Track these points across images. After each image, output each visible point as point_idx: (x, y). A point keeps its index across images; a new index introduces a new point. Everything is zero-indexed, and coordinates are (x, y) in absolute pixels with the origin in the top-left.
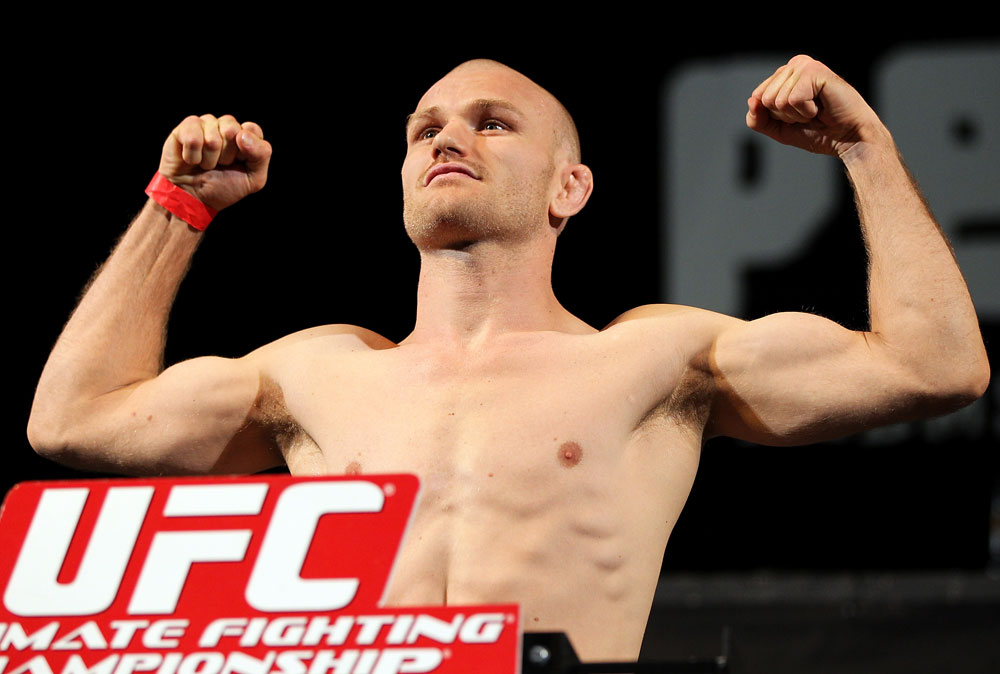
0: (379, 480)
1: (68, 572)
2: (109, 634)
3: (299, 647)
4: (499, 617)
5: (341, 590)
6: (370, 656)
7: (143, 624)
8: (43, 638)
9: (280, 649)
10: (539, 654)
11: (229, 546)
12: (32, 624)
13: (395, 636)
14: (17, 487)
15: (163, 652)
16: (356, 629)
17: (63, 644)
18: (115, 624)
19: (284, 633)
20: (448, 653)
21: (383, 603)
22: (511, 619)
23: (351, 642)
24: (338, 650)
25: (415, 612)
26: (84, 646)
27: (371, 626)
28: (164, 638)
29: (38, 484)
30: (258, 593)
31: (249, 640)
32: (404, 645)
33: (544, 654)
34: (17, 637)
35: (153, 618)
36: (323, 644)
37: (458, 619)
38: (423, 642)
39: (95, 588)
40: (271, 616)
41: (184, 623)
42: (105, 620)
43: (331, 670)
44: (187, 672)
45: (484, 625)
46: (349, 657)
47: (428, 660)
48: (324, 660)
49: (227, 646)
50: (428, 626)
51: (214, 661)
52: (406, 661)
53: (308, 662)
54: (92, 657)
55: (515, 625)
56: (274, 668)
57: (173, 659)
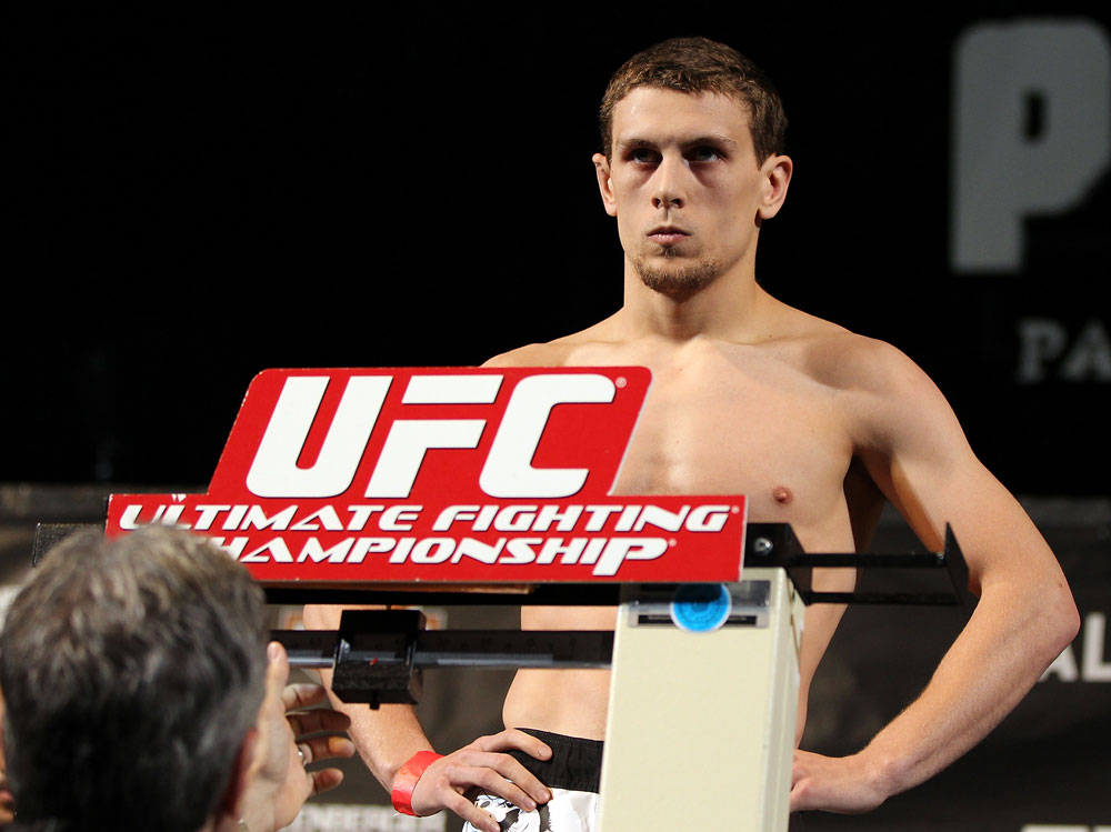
0: (611, 373)
1: (307, 458)
2: (346, 517)
3: (529, 533)
4: (726, 508)
5: (570, 480)
6: (598, 543)
7: (380, 508)
8: (281, 520)
9: (511, 535)
10: (762, 545)
11: (464, 434)
12: (272, 505)
13: (623, 524)
14: (261, 373)
15: (398, 535)
16: (585, 517)
17: (299, 526)
18: (351, 508)
19: (513, 521)
20: (673, 542)
21: (611, 494)
22: (736, 510)
23: (579, 529)
24: (567, 537)
25: (643, 501)
26: (322, 526)
27: (600, 514)
28: (398, 522)
29: (282, 371)
30: (493, 479)
31: (481, 525)
32: (630, 533)
33: (768, 545)
34: (258, 517)
35: (389, 502)
36: (552, 531)
37: (686, 509)
38: (651, 531)
39: (335, 472)
40: (503, 503)
41: (419, 508)
42: (342, 503)
43: (559, 556)
44: (420, 556)
45: (709, 515)
46: (578, 543)
47: (654, 548)
48: (553, 546)
49: (460, 530)
50: (656, 515)
51: (447, 545)
52: (632, 548)
53: (537, 549)
54: (328, 539)
55: (740, 515)
56: (505, 552)
57: (407, 543)
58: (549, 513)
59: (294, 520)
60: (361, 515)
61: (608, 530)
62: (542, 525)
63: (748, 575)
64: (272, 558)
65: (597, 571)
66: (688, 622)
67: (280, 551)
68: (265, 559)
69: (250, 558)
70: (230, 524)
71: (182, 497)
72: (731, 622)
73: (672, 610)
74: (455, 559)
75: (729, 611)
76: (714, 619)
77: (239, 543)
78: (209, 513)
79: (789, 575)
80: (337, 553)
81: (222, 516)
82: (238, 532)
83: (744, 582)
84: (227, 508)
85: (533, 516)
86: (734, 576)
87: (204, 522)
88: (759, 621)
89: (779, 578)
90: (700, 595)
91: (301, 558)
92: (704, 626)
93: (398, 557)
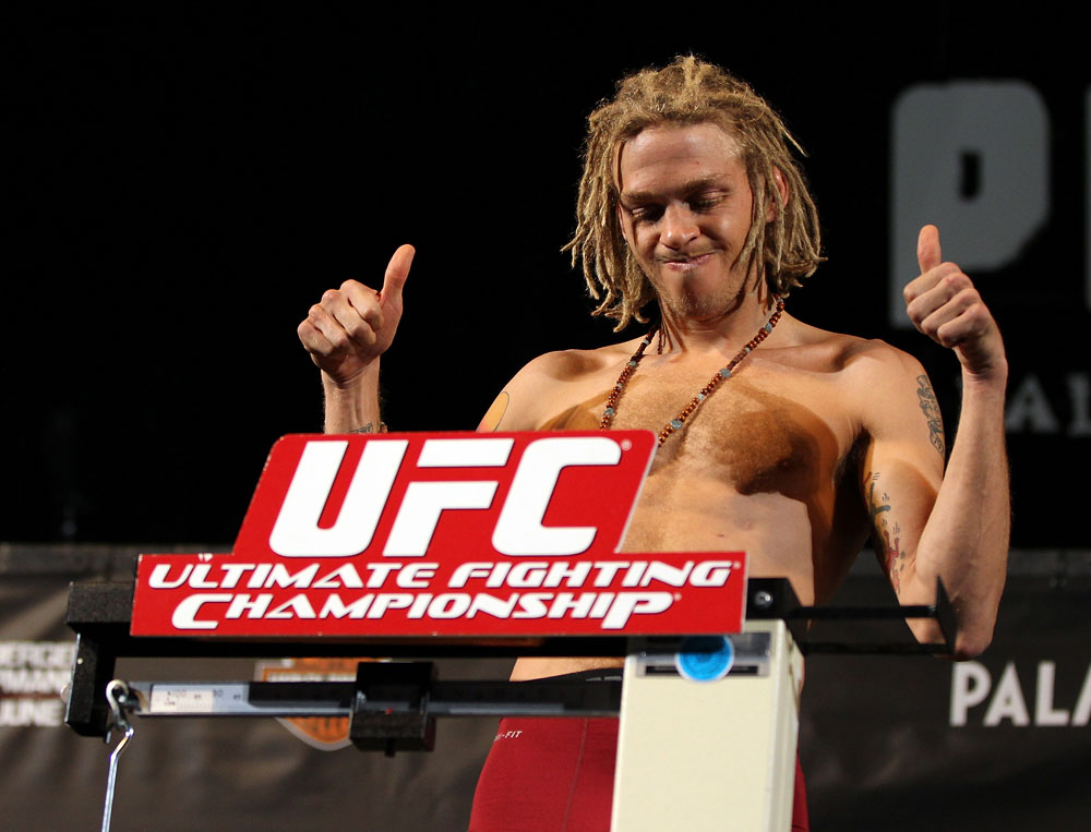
0: (618, 436)
1: (328, 518)
2: (365, 575)
3: (541, 589)
4: (727, 564)
5: (579, 538)
7: (397, 566)
8: (304, 578)
9: (523, 591)
10: (763, 598)
11: (478, 495)
12: (295, 564)
13: (630, 580)
14: (282, 439)
15: (415, 592)
16: (594, 573)
17: (322, 584)
18: (370, 566)
19: (525, 578)
20: (678, 597)
21: (618, 550)
22: (737, 565)
23: (589, 585)
24: (577, 593)
25: (649, 558)
26: (342, 584)
27: (608, 571)
28: (415, 579)
29: (302, 436)
30: (503, 540)
31: (495, 581)
32: (637, 588)
33: (768, 598)
34: (281, 576)
35: (406, 560)
36: (562, 586)
37: (689, 565)
38: (657, 586)
40: (516, 560)
41: (435, 566)
42: (361, 561)
43: (569, 610)
44: (437, 611)
45: (712, 571)
46: (587, 598)
47: (659, 602)
48: (564, 601)
49: (474, 587)
50: (661, 571)
51: (462, 601)
52: (639, 602)
53: (548, 604)
54: (349, 596)
55: (741, 571)
56: (518, 607)
57: (424, 599)
58: (560, 570)
59: (317, 577)
60: (380, 573)
61: (616, 586)
62: (553, 581)
63: (749, 627)
64: (295, 615)
65: (607, 624)
66: (693, 673)
67: (303, 607)
68: (288, 615)
69: (274, 614)
70: (255, 582)
71: (208, 557)
72: (735, 672)
73: (677, 661)
74: (471, 614)
75: (731, 662)
76: (717, 669)
77: (264, 600)
78: (234, 572)
79: (788, 627)
80: (358, 609)
81: (247, 575)
82: (262, 590)
83: (746, 634)
84: (250, 567)
85: (543, 573)
86: (736, 628)
87: (230, 581)
88: (761, 670)
89: (779, 629)
90: (703, 646)
91: (323, 614)
92: (709, 675)
93: (416, 613)
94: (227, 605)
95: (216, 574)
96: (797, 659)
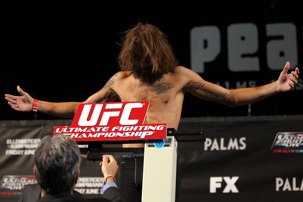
0: (142, 102)
1: (89, 119)
2: (96, 129)
3: (129, 131)
4: (163, 126)
5: (136, 122)
6: (141, 133)
7: (102, 127)
9: (126, 132)
12: (83, 128)
13: (145, 129)
15: (105, 132)
16: (138, 128)
17: (88, 131)
18: (97, 128)
20: (154, 132)
21: (143, 124)
22: (165, 126)
24: (135, 132)
25: (149, 125)
26: (92, 131)
27: (141, 128)
28: (105, 130)
30: (121, 122)
31: (120, 130)
32: (146, 131)
33: (171, 132)
34: (80, 130)
35: (104, 126)
36: (133, 131)
37: (156, 126)
38: (150, 130)
39: (93, 121)
40: (124, 126)
41: (109, 127)
42: (95, 127)
43: (134, 135)
44: (109, 136)
45: (160, 127)
46: (137, 133)
47: (151, 133)
48: (133, 133)
49: (116, 131)
50: (151, 127)
51: (114, 134)
52: (147, 133)
53: (130, 134)
54: (93, 133)
56: (124, 135)
57: (107, 134)
58: (132, 128)
59: (87, 130)
60: (99, 129)
61: (143, 130)
62: (131, 130)
63: (167, 137)
64: (83, 137)
65: (141, 137)
66: (157, 146)
67: (84, 135)
68: (82, 137)
69: (79, 137)
70: (76, 131)
71: (67, 127)
72: (165, 146)
73: (154, 144)
74: (116, 136)
75: (164, 144)
76: (162, 145)
77: (77, 134)
78: (72, 129)
79: (175, 137)
80: (95, 136)
81: (74, 130)
82: (77, 133)
83: (167, 139)
84: (75, 128)
85: (129, 128)
86: (165, 138)
87: (71, 131)
88: (170, 145)
89: (173, 138)
90: (159, 141)
91: (88, 137)
92: (160, 147)
93: (106, 136)
94: (70, 136)
95: (68, 130)
96: (176, 143)
